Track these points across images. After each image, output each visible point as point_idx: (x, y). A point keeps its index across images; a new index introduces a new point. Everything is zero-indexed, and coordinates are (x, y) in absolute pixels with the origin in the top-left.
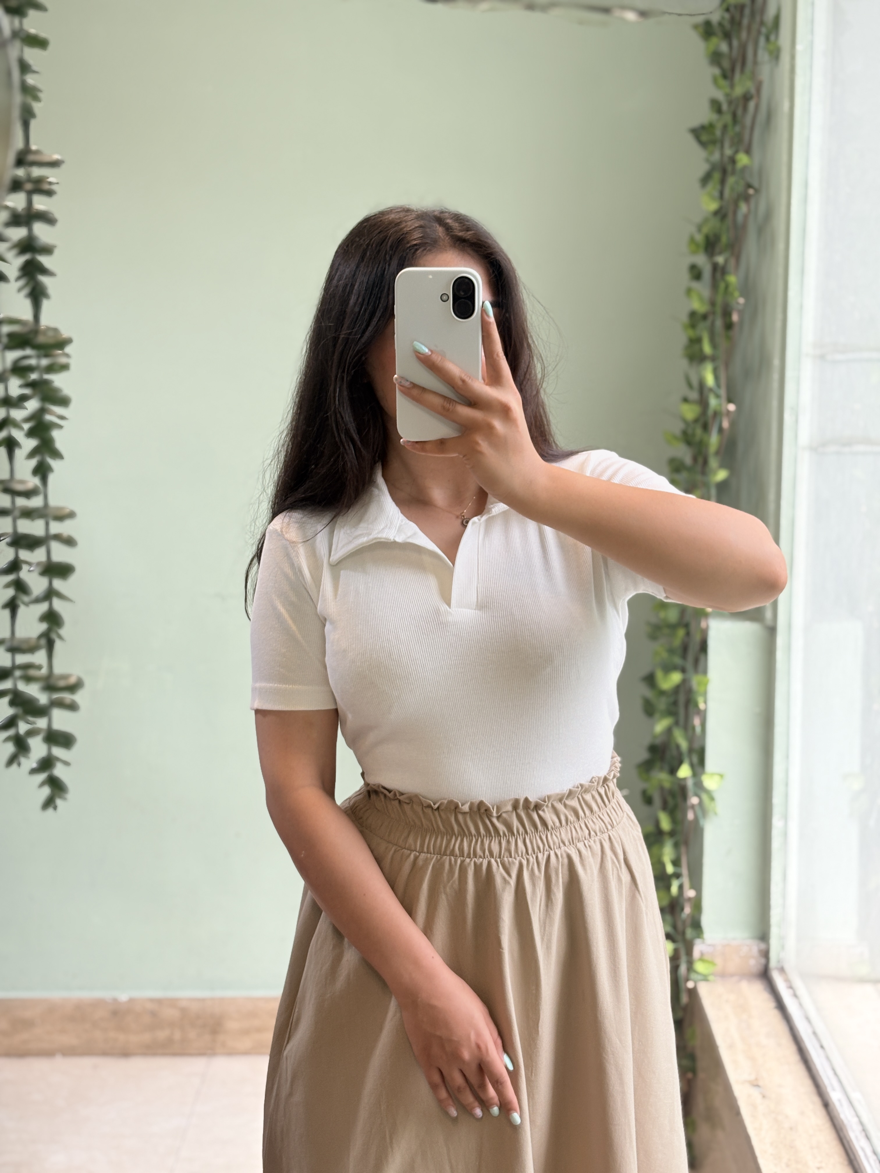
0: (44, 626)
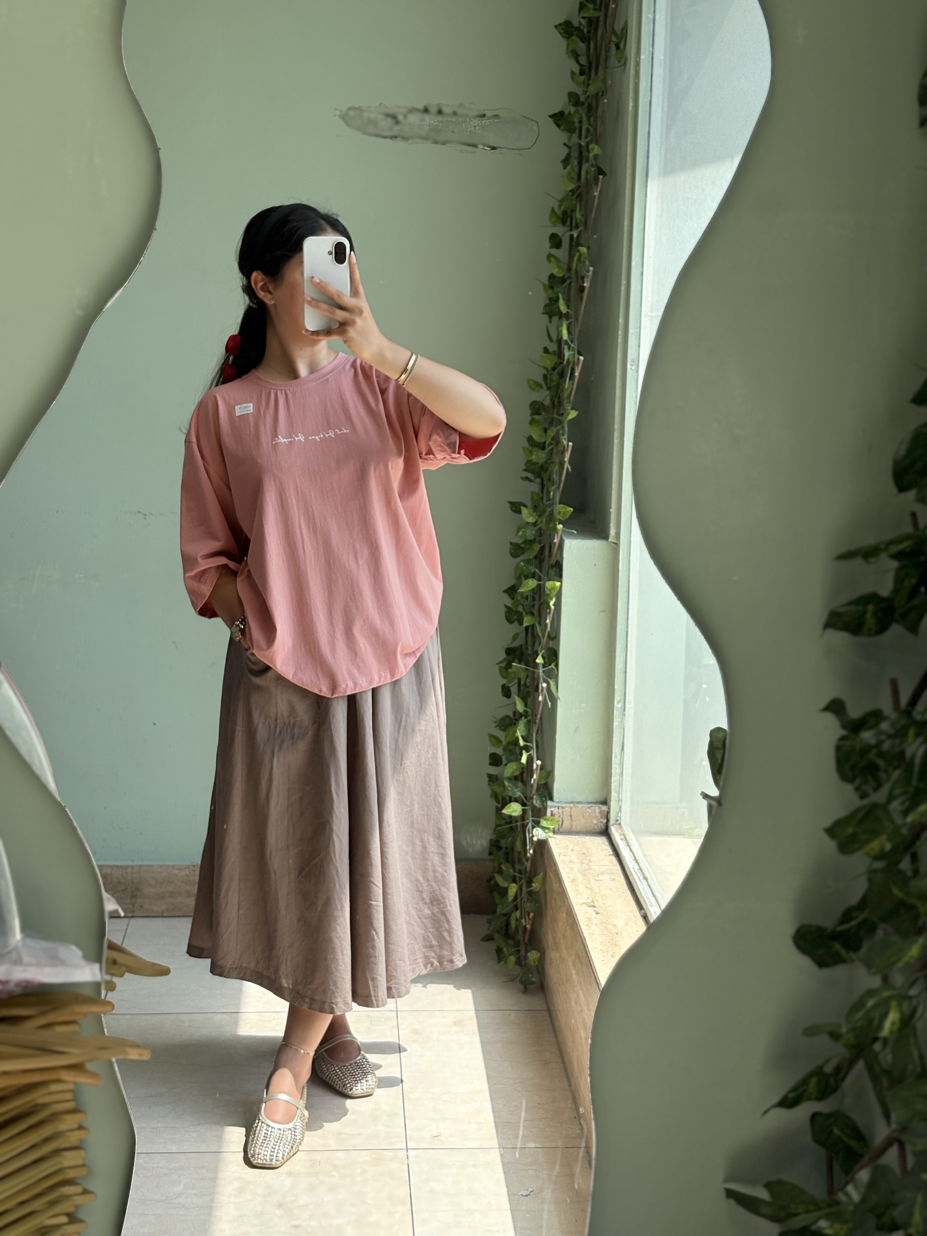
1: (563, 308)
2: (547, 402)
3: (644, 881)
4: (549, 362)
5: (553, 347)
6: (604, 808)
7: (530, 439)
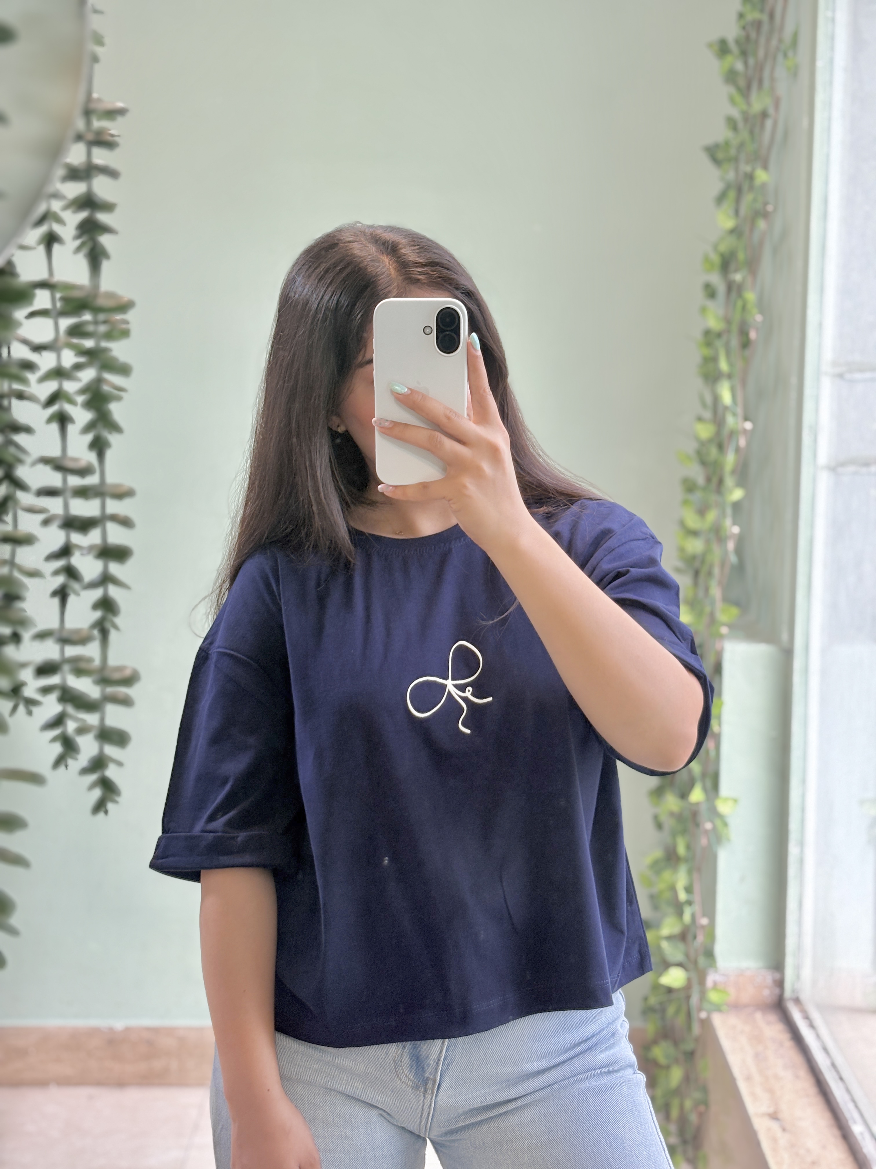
0: (98, 614)
1: (724, 365)
2: (701, 480)
3: (840, 1084)
4: (705, 431)
5: (707, 415)
6: (777, 976)
7: (682, 524)
